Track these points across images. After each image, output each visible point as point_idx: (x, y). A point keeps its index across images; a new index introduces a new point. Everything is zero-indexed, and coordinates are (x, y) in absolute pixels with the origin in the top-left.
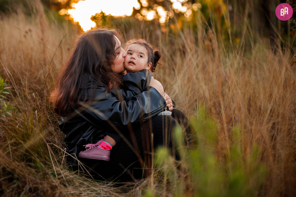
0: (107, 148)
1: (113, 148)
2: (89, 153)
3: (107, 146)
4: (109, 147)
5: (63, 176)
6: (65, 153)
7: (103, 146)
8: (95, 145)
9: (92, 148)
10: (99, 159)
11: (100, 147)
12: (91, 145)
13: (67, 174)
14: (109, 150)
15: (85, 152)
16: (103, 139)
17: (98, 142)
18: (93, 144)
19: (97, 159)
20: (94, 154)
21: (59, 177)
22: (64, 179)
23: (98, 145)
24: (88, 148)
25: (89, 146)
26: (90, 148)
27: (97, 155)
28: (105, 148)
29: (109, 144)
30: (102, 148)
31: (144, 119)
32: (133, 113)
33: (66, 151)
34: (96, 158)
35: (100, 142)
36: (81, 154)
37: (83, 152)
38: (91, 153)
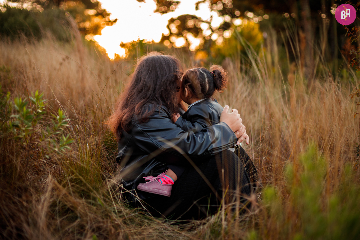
0: (169, 183)
1: (174, 183)
2: (150, 187)
3: (169, 181)
4: (171, 182)
5: (125, 214)
6: (123, 188)
7: (165, 180)
8: (156, 178)
9: (153, 181)
10: (160, 194)
11: (161, 180)
12: (151, 177)
13: (128, 212)
14: (171, 185)
15: (145, 185)
16: (165, 172)
17: (159, 176)
18: (154, 177)
19: (158, 194)
20: (155, 188)
21: (121, 215)
22: (126, 217)
23: (159, 179)
24: (148, 181)
25: (149, 179)
26: (151, 181)
27: (158, 189)
28: (167, 183)
29: (171, 179)
30: (164, 182)
31: (212, 153)
32: (202, 144)
33: (124, 187)
34: (156, 193)
35: (161, 175)
36: (140, 186)
37: (143, 184)
38: (152, 187)
